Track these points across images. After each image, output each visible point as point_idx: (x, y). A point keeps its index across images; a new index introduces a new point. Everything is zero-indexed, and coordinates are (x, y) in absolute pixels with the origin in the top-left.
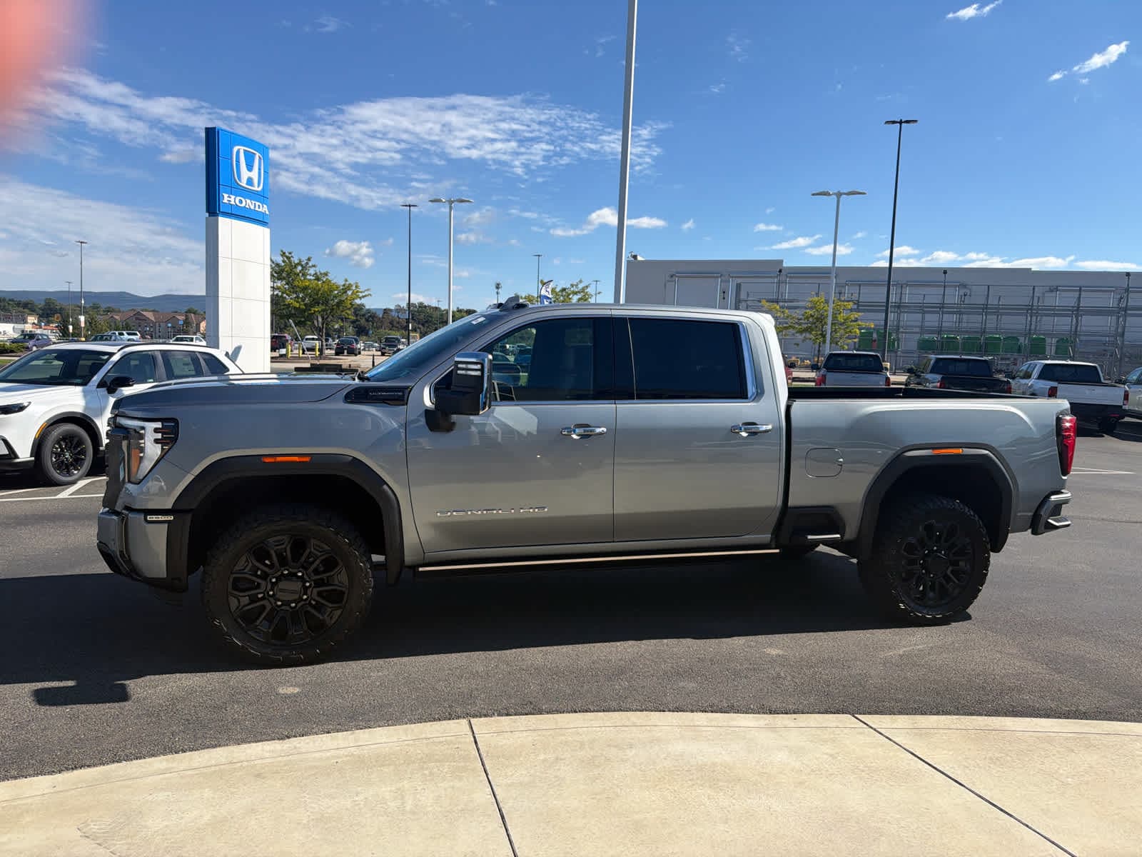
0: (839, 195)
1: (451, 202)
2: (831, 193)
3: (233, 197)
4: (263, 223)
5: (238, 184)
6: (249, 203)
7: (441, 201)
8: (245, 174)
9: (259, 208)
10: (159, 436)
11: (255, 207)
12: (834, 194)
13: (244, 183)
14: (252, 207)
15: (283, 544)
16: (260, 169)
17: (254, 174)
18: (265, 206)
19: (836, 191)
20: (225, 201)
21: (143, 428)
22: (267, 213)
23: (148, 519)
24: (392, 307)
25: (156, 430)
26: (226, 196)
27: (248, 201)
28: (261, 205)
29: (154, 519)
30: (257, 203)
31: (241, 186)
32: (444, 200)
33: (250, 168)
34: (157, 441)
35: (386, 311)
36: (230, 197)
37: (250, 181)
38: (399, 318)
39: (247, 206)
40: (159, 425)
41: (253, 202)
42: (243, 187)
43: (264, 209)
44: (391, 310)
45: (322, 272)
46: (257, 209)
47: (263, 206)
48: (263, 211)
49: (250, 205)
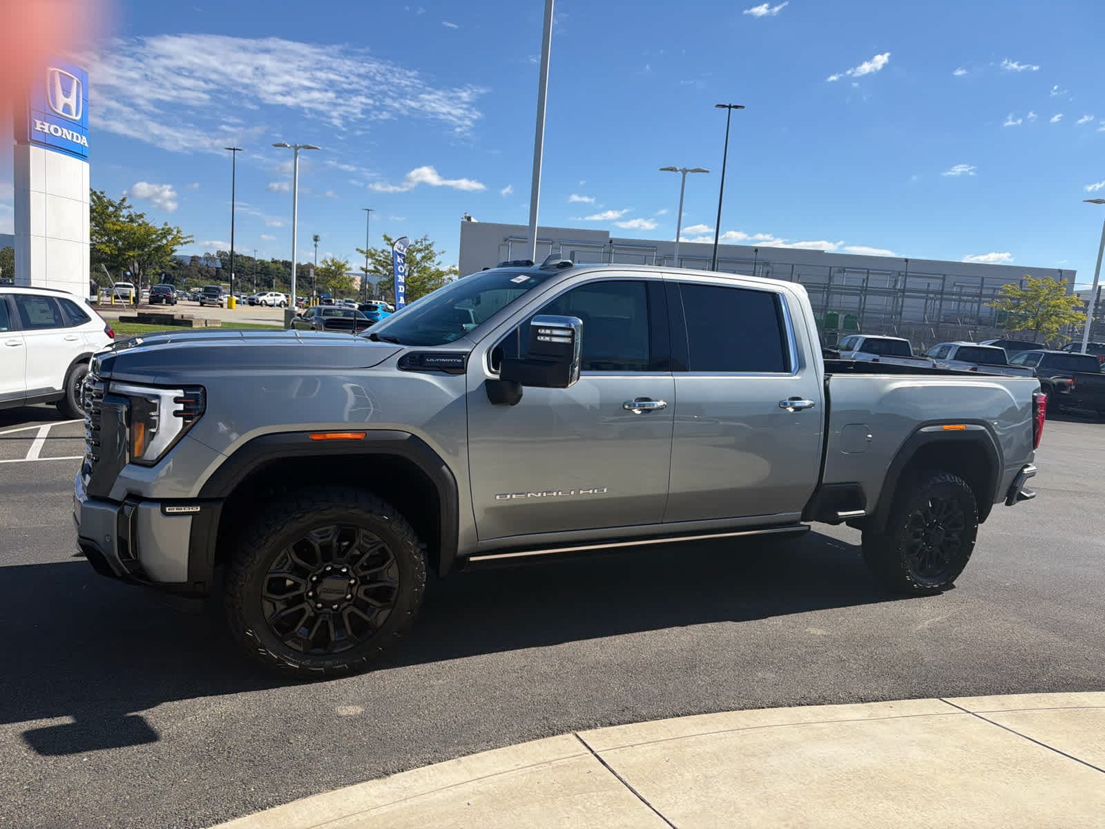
0: (685, 171)
1: (296, 148)
2: (678, 169)
3: (47, 125)
4: (81, 156)
5: (52, 109)
6: (66, 134)
7: (286, 146)
8: (61, 100)
9: (77, 139)
10: (181, 407)
11: (73, 137)
12: (680, 170)
13: (60, 111)
14: (69, 138)
15: (328, 536)
16: (78, 97)
17: (72, 101)
18: (84, 138)
19: (682, 168)
20: (38, 128)
21: (158, 397)
22: (86, 145)
23: (167, 511)
24: (201, 255)
25: (177, 400)
26: (38, 122)
27: (65, 131)
28: (79, 136)
29: (175, 511)
30: (75, 134)
31: (56, 113)
32: (288, 145)
33: (67, 93)
34: (177, 414)
35: (194, 259)
36: (43, 125)
37: (67, 108)
38: (209, 267)
39: (64, 136)
40: (180, 393)
41: (71, 132)
42: (59, 114)
43: (83, 141)
44: (200, 258)
45: (138, 213)
46: (75, 140)
47: (82, 138)
48: (82, 143)
49: (67, 135)
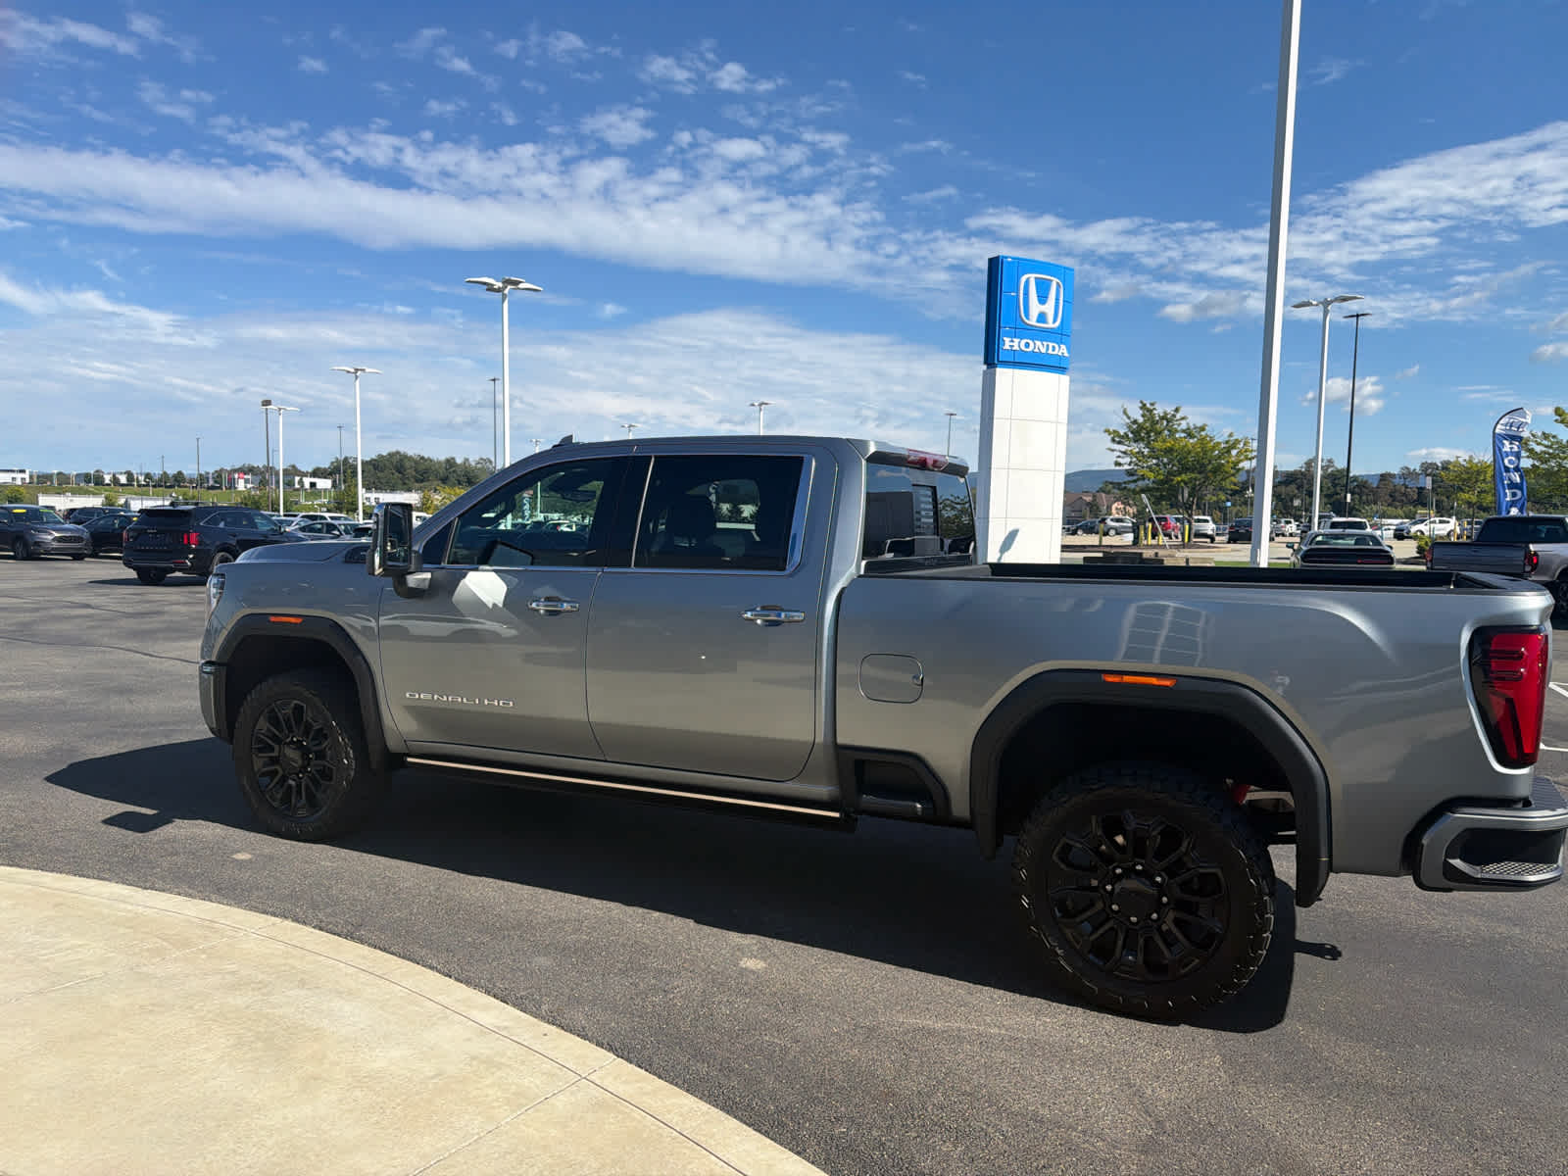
1: (1327, 303)
3: (1016, 340)
4: (1060, 369)
5: (1024, 322)
6: (1040, 346)
7: (1311, 304)
8: (1035, 308)
9: (1054, 350)
11: (1048, 349)
13: (1033, 321)
14: (1043, 351)
16: (1057, 299)
17: (1049, 308)
18: (1063, 347)
20: (1007, 347)
22: (1066, 354)
26: (1007, 340)
27: (1038, 343)
28: (1056, 346)
30: (1051, 345)
31: (1028, 325)
32: (1314, 303)
33: (1043, 298)
36: (1012, 341)
37: (1042, 317)
39: (1037, 350)
41: (1046, 343)
42: (1032, 326)
43: (1063, 350)
44: (1393, 476)
46: (1050, 351)
47: (1060, 347)
48: (1060, 354)
49: (1041, 348)
